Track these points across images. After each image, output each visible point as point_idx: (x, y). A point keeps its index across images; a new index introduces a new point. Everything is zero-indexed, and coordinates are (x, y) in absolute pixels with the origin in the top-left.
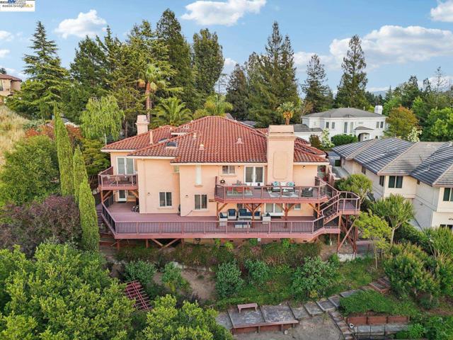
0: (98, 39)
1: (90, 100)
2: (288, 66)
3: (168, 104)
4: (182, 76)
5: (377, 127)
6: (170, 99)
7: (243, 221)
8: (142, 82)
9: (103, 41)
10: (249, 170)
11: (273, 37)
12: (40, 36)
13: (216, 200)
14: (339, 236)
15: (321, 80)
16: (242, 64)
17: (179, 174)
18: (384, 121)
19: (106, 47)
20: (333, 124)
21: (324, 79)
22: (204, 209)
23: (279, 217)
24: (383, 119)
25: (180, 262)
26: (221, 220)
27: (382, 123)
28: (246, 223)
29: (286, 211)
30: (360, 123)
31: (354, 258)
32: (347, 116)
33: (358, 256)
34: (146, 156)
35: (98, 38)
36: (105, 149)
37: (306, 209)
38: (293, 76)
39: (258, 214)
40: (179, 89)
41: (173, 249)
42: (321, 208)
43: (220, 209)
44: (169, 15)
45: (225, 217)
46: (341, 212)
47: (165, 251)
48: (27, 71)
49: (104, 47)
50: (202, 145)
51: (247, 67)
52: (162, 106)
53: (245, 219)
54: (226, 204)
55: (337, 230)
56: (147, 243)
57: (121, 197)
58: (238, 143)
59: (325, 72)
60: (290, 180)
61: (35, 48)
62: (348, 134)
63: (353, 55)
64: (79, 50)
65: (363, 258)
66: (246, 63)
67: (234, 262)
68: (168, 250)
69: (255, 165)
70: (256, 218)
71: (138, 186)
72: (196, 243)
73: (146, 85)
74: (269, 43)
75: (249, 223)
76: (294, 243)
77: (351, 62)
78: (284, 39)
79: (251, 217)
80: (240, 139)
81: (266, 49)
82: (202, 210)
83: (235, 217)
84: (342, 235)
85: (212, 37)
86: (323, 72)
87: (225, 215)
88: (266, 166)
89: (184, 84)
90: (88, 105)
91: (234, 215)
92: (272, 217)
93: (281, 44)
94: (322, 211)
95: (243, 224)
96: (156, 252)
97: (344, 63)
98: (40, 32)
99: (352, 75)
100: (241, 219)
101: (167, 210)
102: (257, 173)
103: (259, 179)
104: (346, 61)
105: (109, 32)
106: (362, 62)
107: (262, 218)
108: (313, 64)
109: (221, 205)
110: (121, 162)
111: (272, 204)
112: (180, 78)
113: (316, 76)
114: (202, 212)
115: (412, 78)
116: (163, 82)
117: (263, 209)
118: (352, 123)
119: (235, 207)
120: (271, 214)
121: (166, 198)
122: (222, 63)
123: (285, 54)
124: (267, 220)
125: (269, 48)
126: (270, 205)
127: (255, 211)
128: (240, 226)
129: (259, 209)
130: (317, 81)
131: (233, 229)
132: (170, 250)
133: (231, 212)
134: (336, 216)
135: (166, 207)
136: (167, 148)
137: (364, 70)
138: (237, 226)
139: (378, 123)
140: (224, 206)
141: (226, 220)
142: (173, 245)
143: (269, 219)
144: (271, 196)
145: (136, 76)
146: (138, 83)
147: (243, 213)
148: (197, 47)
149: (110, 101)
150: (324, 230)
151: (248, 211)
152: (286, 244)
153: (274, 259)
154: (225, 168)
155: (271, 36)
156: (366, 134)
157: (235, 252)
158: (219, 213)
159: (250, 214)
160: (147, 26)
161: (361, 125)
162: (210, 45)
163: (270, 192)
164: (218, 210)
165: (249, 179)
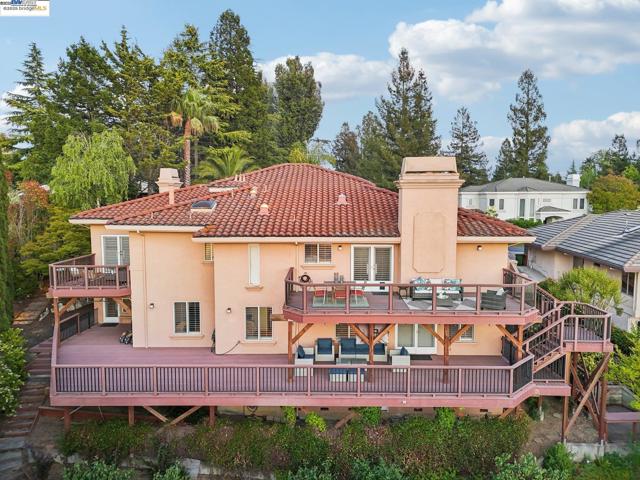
0: (105, 48)
1: (70, 138)
2: (423, 116)
3: (222, 156)
4: (249, 115)
5: (575, 207)
6: (227, 149)
7: (349, 365)
8: (176, 117)
9: (113, 49)
10: (361, 255)
11: (400, 71)
12: (33, 65)
13: (287, 316)
14: (566, 402)
15: (473, 145)
16: (352, 129)
17: (213, 263)
18: (584, 197)
19: (118, 59)
20: (502, 201)
21: (478, 143)
22: (266, 339)
23: (427, 357)
24: (582, 194)
25: (205, 461)
26: (298, 362)
27: (582, 200)
28: (354, 371)
29: (447, 341)
30: (545, 200)
31: (602, 454)
32: (525, 189)
33: (612, 449)
34: (145, 224)
35: (105, 45)
36: (77, 218)
37: (485, 339)
38: (432, 133)
39: (380, 349)
40: (244, 134)
41: (190, 430)
42: (527, 335)
43: (297, 338)
44: (230, 20)
45: (309, 357)
46: (569, 347)
47: (170, 434)
48: (11, 120)
49: (114, 60)
50: (264, 206)
51: (360, 134)
52: (213, 162)
53: (352, 361)
54: (310, 325)
55: (563, 389)
56: (131, 416)
57: (109, 315)
58: (338, 203)
59: (479, 133)
60: (450, 275)
61: (25, 84)
62: (527, 217)
63: (526, 100)
64: (67, 60)
65: (626, 454)
66: (358, 127)
67: (327, 464)
68: (177, 432)
69: (373, 243)
70: (377, 358)
71: (130, 291)
72: (248, 413)
73: (184, 123)
74: (394, 80)
75: (362, 370)
76: (464, 420)
77: (522, 111)
78: (416, 75)
79: (367, 357)
80: (342, 195)
81: (390, 89)
82: (260, 340)
83: (330, 357)
84: (575, 399)
85: (304, 69)
86: (475, 132)
87: (309, 351)
88: (398, 245)
89: (252, 128)
90: (66, 147)
91: (329, 351)
92: (414, 357)
93: (414, 81)
94: (527, 342)
95: (348, 372)
96: (150, 435)
97: (512, 113)
98: (34, 59)
99: (524, 131)
100: (344, 361)
101: (189, 339)
102: (377, 261)
103: (383, 274)
104: (515, 110)
105: (124, 38)
106: (539, 110)
107: (390, 358)
108: (461, 120)
109: (297, 328)
110: (110, 245)
111: (412, 325)
112: (246, 119)
113: (465, 139)
114: (261, 346)
115: (617, 138)
116: (214, 119)
117: (391, 339)
118: (533, 201)
119: (330, 333)
120: (411, 350)
121: (190, 316)
122: (320, 108)
123: (419, 97)
124: (401, 362)
125: (394, 89)
126: (406, 327)
127: (375, 342)
128: (342, 378)
129: (385, 339)
130: (467, 147)
131: (324, 384)
132: (181, 433)
133: (323, 346)
134: (558, 356)
135: (189, 334)
136: (193, 210)
137: (542, 123)
138: (335, 378)
139: (575, 200)
140: (304, 331)
141: (310, 362)
142: (191, 420)
143: (405, 361)
144: (411, 307)
145: (167, 106)
146: (169, 118)
147: (349, 347)
148: (280, 84)
149: (109, 141)
150: (534, 389)
151: (359, 342)
152: (448, 421)
153: (419, 454)
154: (310, 249)
155: (397, 70)
156: (556, 218)
157: (330, 437)
158: (294, 348)
159: (364, 350)
160: (192, 33)
161: (547, 204)
162: (301, 80)
163: (407, 301)
164: (292, 341)
165: (361, 274)
